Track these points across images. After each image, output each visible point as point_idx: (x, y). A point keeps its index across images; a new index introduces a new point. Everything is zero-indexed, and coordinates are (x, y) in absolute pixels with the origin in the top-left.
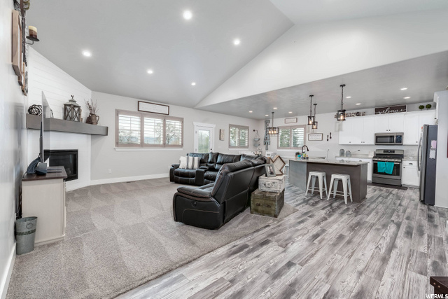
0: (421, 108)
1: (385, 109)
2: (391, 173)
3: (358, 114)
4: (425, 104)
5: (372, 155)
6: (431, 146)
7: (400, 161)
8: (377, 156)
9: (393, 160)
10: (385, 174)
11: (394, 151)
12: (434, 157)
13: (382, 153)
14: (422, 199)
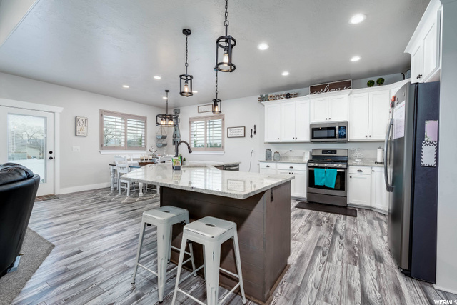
0: (371, 84)
1: (323, 87)
2: (333, 187)
3: (288, 96)
4: (375, 79)
5: (307, 158)
6: (423, 136)
7: (345, 166)
8: (315, 158)
9: (335, 165)
10: (324, 187)
11: (335, 152)
12: (433, 163)
13: (320, 153)
14: (405, 266)
